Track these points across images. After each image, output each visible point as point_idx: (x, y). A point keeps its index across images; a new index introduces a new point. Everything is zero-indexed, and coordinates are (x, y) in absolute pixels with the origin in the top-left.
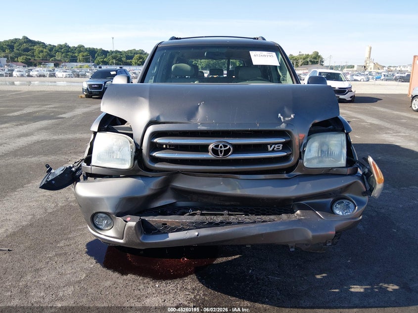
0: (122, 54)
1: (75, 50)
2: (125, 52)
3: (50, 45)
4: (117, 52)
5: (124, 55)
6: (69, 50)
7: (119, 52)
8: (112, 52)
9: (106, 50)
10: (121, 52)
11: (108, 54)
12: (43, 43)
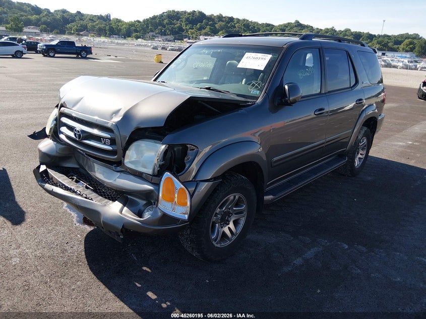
0: (390, 39)
1: (341, 33)
2: (395, 37)
3: (318, 29)
4: (385, 36)
5: (393, 40)
6: (335, 34)
7: (388, 36)
8: (379, 36)
9: (373, 34)
10: (390, 36)
11: (374, 39)
12: (312, 27)
